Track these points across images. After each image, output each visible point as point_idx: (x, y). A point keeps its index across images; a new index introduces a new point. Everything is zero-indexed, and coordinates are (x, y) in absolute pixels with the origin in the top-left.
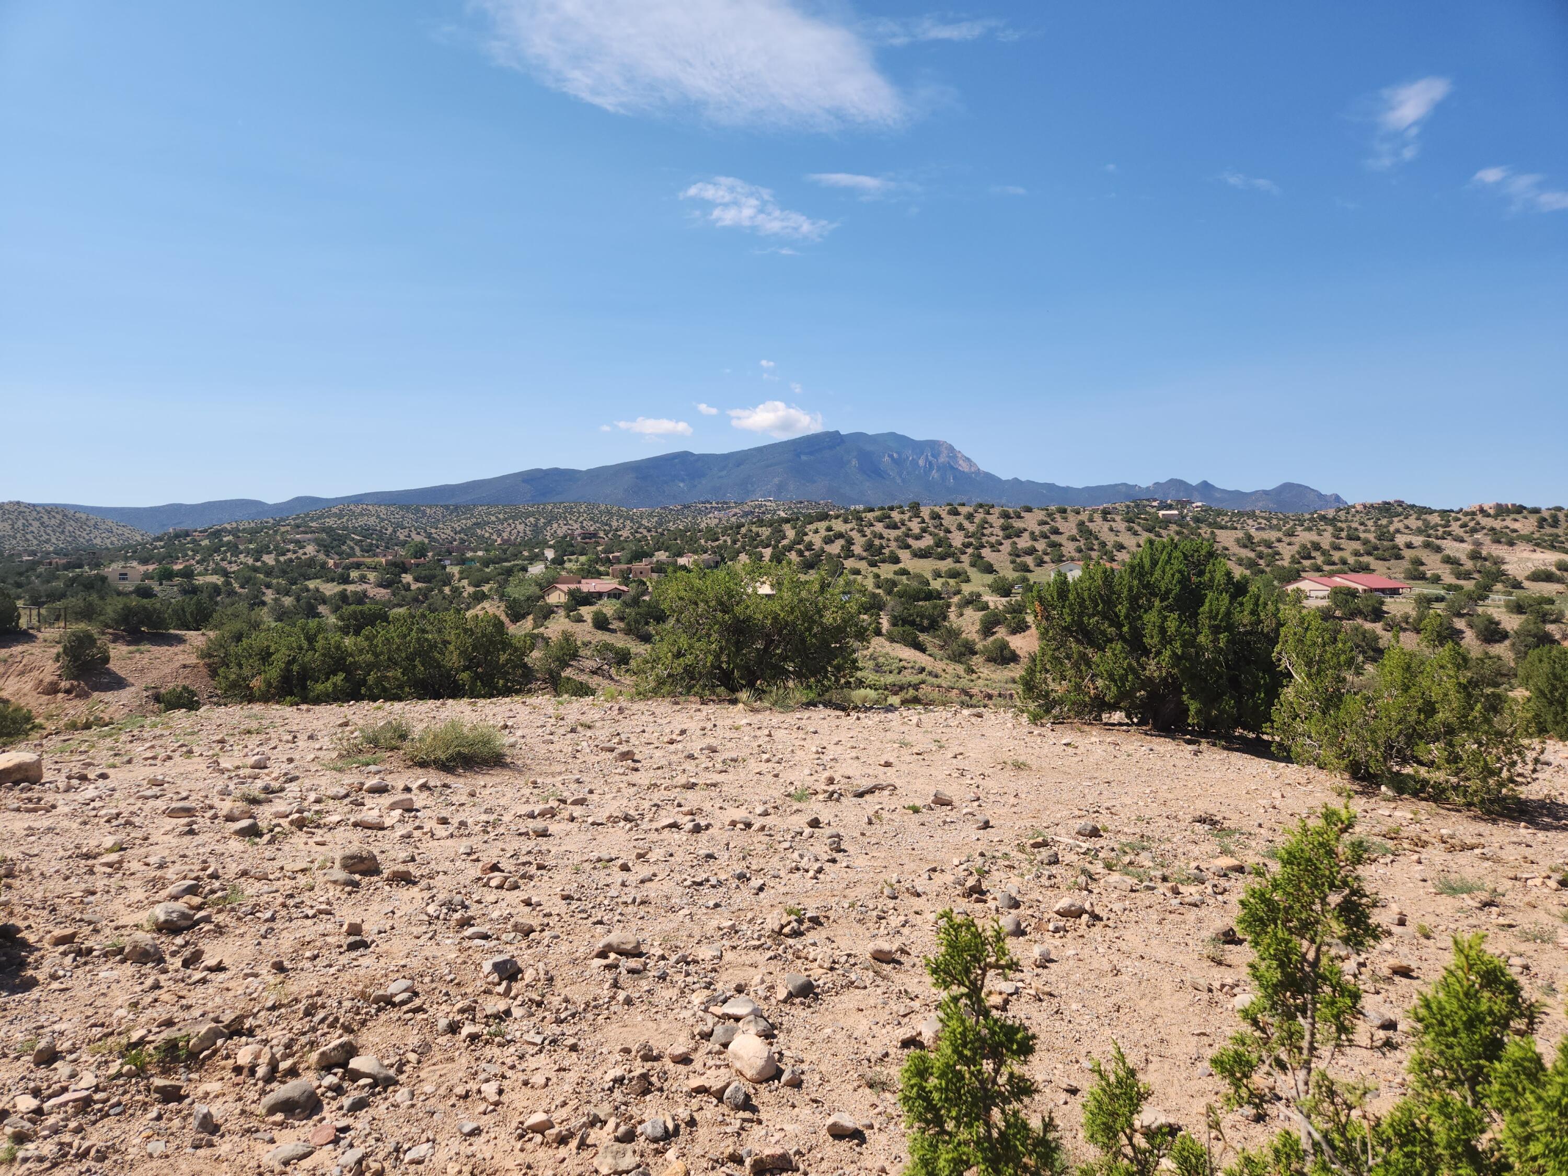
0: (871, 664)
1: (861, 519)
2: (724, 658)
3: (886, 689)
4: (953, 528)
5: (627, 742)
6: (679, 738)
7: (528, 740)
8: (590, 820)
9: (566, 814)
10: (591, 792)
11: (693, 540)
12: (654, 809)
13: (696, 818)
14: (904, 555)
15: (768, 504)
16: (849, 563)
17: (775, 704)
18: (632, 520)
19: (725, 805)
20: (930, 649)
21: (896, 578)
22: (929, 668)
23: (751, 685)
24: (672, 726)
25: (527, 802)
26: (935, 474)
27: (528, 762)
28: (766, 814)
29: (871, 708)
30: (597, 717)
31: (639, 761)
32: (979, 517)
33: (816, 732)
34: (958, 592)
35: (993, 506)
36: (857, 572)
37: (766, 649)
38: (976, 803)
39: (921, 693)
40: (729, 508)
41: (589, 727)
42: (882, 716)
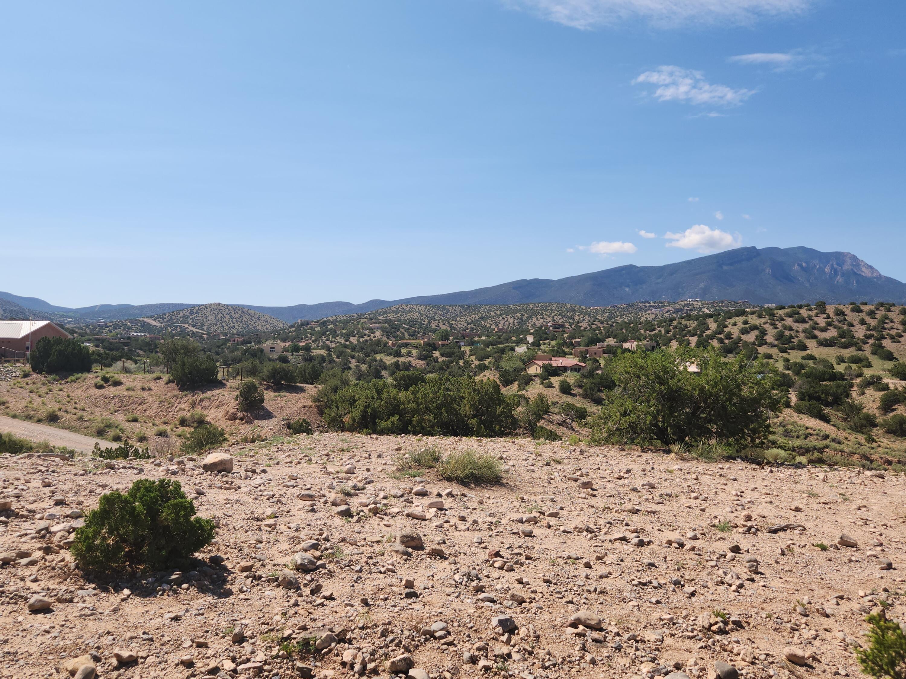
0: (780, 430)
1: (774, 315)
2: (660, 418)
3: (794, 450)
4: (855, 323)
5: (587, 475)
6: (626, 476)
7: (517, 468)
8: (562, 528)
9: (545, 523)
10: (562, 509)
11: (635, 330)
12: (608, 525)
13: (640, 535)
14: (811, 344)
15: (695, 303)
16: (762, 350)
17: (701, 455)
18: (589, 315)
19: (663, 528)
20: (834, 420)
21: (804, 362)
22: (833, 436)
23: (681, 440)
24: (620, 466)
25: (518, 511)
26: (839, 279)
27: (518, 483)
28: (695, 538)
29: (782, 464)
30: (564, 455)
31: (596, 490)
32: (880, 314)
33: (735, 480)
34: (860, 375)
35: (893, 305)
36: (770, 357)
37: (693, 413)
38: (879, 548)
39: (825, 456)
40: (664, 306)
41: (559, 463)
42: (793, 471)
